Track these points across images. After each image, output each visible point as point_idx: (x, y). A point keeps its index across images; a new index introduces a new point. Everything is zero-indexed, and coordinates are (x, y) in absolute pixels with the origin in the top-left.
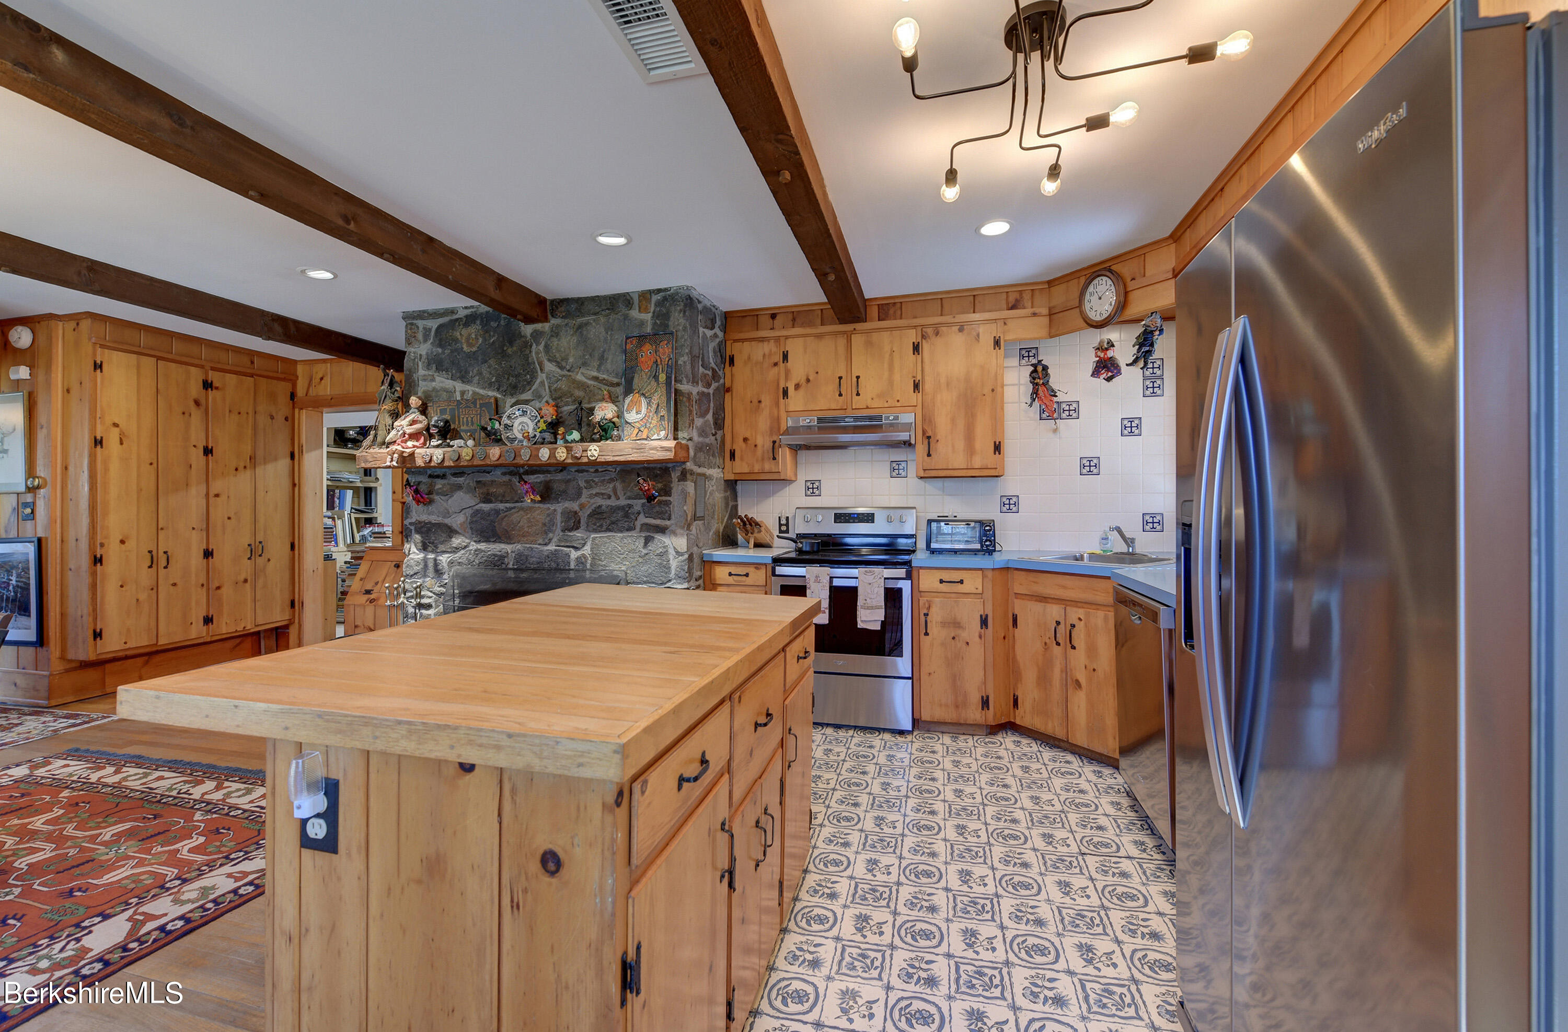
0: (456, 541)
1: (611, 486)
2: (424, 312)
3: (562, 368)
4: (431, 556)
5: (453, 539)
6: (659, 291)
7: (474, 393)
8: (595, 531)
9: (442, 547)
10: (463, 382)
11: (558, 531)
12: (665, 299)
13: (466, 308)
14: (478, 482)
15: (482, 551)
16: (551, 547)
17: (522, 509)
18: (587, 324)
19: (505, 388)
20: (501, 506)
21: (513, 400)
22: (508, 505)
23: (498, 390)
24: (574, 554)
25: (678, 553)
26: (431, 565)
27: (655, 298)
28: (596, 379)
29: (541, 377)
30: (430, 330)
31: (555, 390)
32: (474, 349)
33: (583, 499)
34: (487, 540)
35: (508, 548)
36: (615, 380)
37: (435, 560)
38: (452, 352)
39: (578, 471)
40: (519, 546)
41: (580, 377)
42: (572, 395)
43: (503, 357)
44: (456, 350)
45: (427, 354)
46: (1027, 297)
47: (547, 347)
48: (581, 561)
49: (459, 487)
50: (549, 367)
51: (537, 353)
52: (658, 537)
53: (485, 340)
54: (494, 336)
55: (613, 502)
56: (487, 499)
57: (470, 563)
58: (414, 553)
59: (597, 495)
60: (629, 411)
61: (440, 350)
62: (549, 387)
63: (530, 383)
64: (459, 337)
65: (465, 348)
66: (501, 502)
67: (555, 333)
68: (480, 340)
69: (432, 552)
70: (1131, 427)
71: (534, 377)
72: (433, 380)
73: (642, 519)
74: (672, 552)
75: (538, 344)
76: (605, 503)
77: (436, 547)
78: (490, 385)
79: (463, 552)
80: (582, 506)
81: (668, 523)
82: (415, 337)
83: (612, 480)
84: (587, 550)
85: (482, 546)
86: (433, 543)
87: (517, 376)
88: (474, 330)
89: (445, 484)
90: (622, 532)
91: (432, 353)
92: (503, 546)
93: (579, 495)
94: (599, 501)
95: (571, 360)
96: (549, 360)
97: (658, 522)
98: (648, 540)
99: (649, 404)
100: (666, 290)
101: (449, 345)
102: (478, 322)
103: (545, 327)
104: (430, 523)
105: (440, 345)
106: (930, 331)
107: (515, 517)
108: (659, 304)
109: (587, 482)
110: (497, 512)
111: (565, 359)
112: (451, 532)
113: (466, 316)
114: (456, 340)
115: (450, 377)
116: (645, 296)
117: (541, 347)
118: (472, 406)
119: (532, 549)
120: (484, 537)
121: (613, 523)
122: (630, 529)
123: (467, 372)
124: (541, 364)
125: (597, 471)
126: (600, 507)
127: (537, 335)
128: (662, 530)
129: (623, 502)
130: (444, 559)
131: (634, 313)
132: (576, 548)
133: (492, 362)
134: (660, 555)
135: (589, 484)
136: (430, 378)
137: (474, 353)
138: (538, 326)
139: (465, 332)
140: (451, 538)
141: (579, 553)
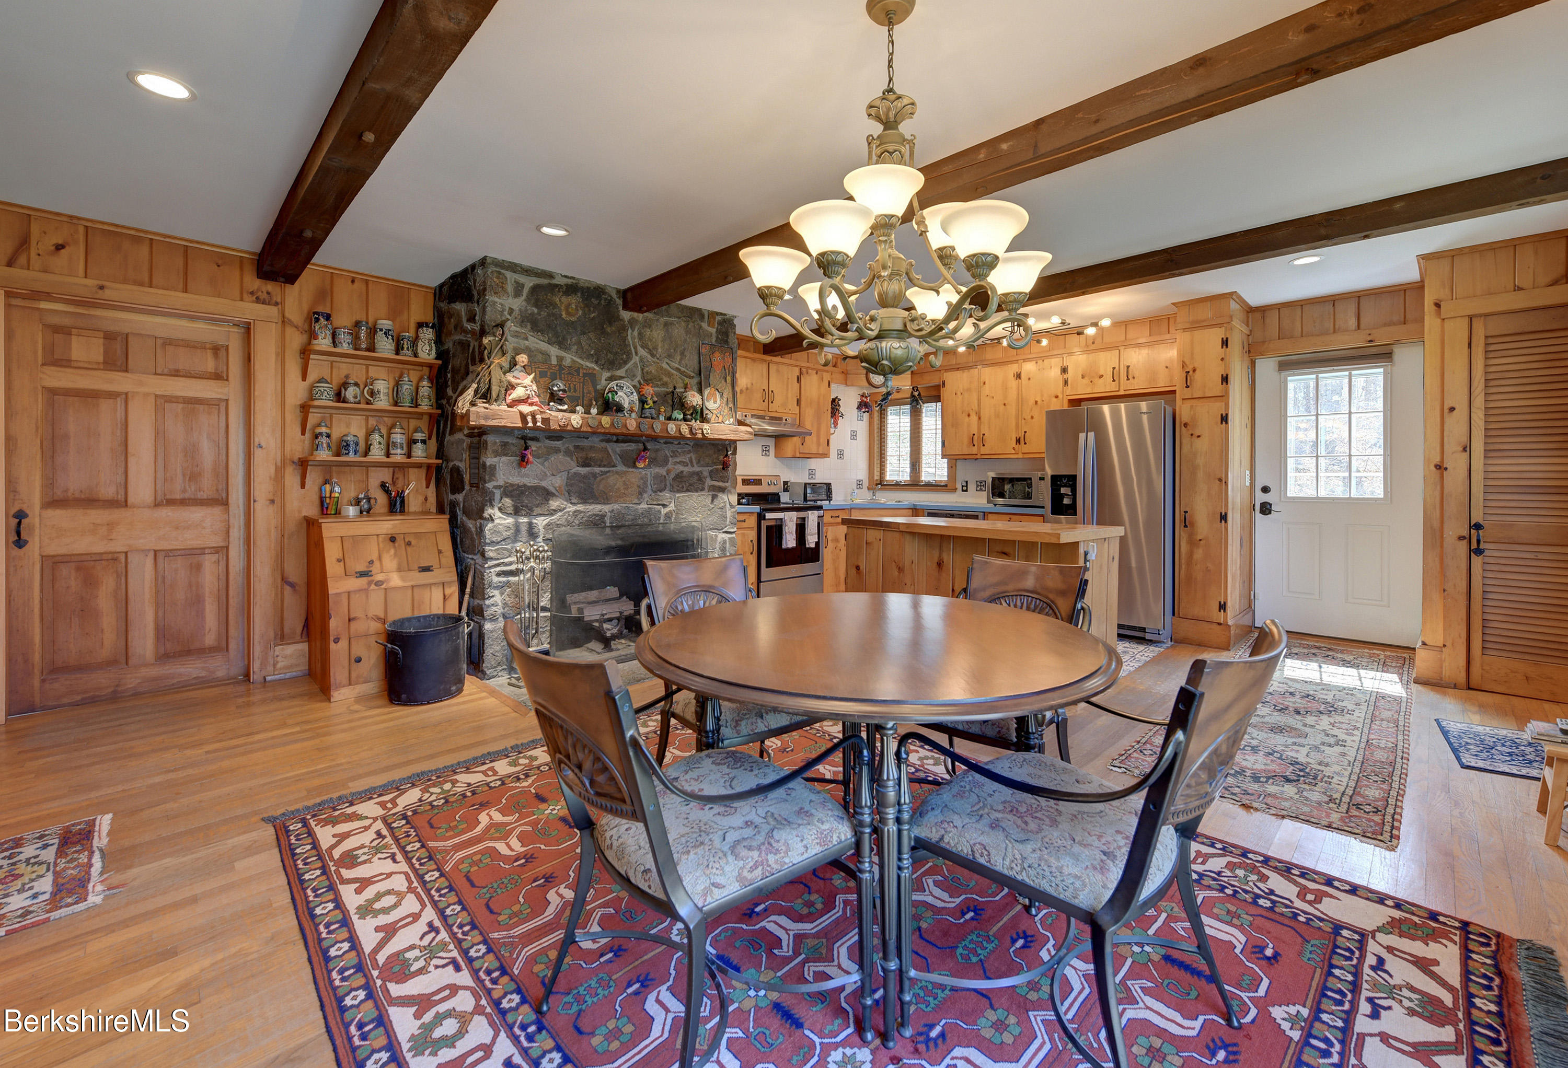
0: (554, 504)
1: (689, 456)
2: (516, 265)
3: (653, 355)
4: (523, 520)
5: (551, 502)
6: (721, 314)
7: (573, 361)
8: (678, 491)
9: (537, 510)
10: (560, 348)
11: (650, 492)
12: (724, 321)
13: (566, 277)
14: (577, 447)
15: (580, 512)
16: (644, 506)
17: (617, 473)
18: (671, 324)
19: (603, 362)
20: (597, 470)
21: (608, 374)
22: (603, 469)
23: (596, 362)
24: (664, 511)
25: (732, 506)
26: (524, 529)
27: (718, 318)
28: (678, 370)
29: (636, 359)
30: (523, 286)
31: (647, 373)
32: (573, 319)
33: (670, 466)
34: (584, 501)
35: (606, 508)
36: (692, 374)
37: (530, 525)
38: (549, 315)
39: (666, 443)
40: (616, 506)
41: (665, 366)
42: (660, 380)
43: (602, 333)
44: (554, 315)
45: (520, 310)
46: (839, 360)
47: (640, 334)
48: (668, 516)
49: (557, 451)
50: (642, 352)
51: (633, 338)
52: (720, 495)
53: (584, 314)
54: (594, 312)
55: (691, 469)
56: (585, 464)
57: (569, 524)
58: (500, 518)
59: (679, 463)
60: (708, 400)
61: (536, 310)
62: (642, 370)
63: (626, 363)
64: (558, 303)
65: (564, 316)
66: (600, 466)
67: (648, 324)
68: (580, 312)
69: (525, 516)
70: (854, 435)
71: (629, 358)
72: (526, 339)
73: (709, 482)
74: (728, 506)
75: (633, 330)
76: (686, 470)
77: (531, 510)
78: (589, 357)
79: (560, 514)
80: (668, 472)
81: (727, 484)
82: (502, 287)
83: (689, 452)
84: (672, 507)
85: (580, 507)
86: (527, 506)
87: (616, 353)
88: (574, 300)
89: (540, 447)
90: (697, 491)
91: (526, 310)
92: (599, 507)
93: (666, 462)
94: (680, 468)
95: (660, 350)
96: (642, 347)
97: (721, 484)
98: (714, 497)
99: (722, 396)
100: (725, 315)
101: (547, 307)
102: (579, 294)
103: (640, 316)
104: (525, 486)
105: (536, 306)
106: (804, 370)
107: (612, 480)
108: (720, 323)
109: (673, 452)
110: (595, 476)
111: (656, 348)
112: (547, 495)
113: (567, 285)
114: (555, 306)
115: (546, 340)
116: (713, 314)
117: (636, 333)
118: (575, 373)
119: (628, 508)
120: (582, 499)
121: (691, 485)
122: (703, 489)
123: (564, 339)
124: (635, 348)
125: (679, 443)
126: (682, 472)
127: (632, 322)
128: (722, 490)
129: (697, 469)
130: (541, 522)
131: (704, 325)
132: (664, 506)
133: (591, 335)
134: (721, 508)
135: (675, 454)
136: (523, 336)
137: (573, 322)
138: (635, 315)
139: (564, 299)
140: (548, 500)
141: (667, 510)
